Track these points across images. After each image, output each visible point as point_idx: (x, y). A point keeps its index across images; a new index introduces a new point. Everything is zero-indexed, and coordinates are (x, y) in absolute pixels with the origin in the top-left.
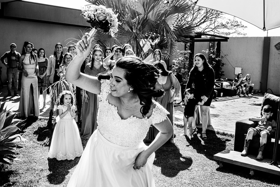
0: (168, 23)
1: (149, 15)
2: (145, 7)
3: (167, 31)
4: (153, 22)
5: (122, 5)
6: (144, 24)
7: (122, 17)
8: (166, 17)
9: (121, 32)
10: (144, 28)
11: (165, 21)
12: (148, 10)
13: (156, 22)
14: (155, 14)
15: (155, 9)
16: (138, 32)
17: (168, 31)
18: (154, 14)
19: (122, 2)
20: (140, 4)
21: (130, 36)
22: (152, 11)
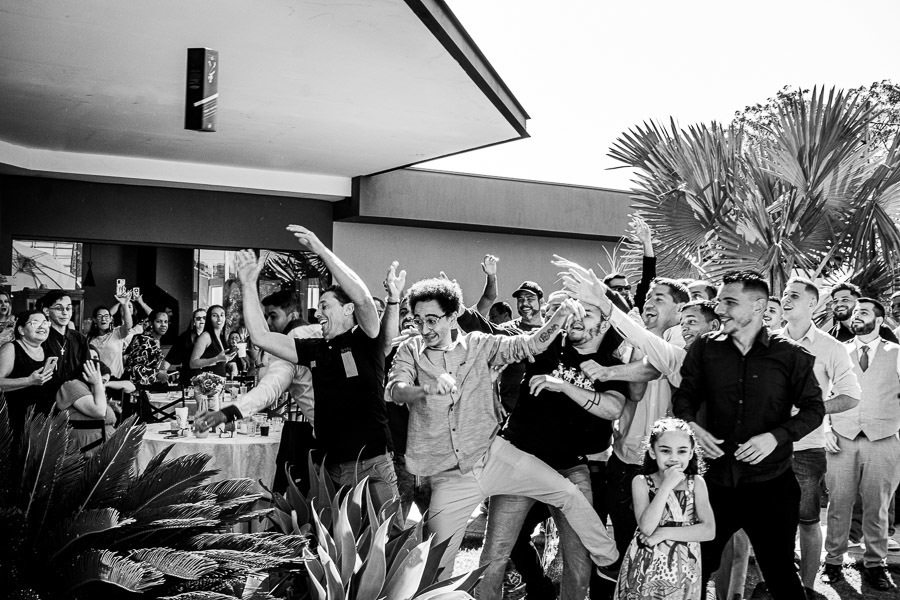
0: (887, 211)
1: (820, 188)
2: (807, 164)
3: (885, 239)
4: (836, 210)
5: (725, 161)
6: (807, 220)
7: (731, 200)
8: (879, 193)
9: (732, 248)
10: (810, 232)
11: (876, 205)
12: (816, 173)
13: (844, 211)
14: (843, 185)
15: (842, 169)
16: (790, 247)
17: (889, 239)
18: (838, 185)
19: (726, 153)
20: (789, 156)
21: (762, 261)
22: (832, 173)
